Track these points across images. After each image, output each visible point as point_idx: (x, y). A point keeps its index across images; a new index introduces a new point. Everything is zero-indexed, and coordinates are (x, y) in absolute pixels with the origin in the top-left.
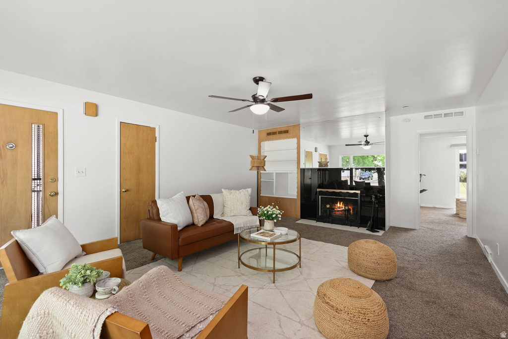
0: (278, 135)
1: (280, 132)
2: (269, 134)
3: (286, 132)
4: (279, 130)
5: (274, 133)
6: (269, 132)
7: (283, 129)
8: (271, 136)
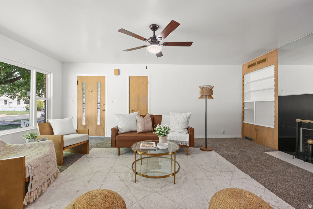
0: (257, 66)
1: (259, 63)
2: (250, 66)
3: (265, 60)
4: (258, 60)
5: (254, 65)
6: (250, 64)
7: (262, 59)
8: (251, 68)
